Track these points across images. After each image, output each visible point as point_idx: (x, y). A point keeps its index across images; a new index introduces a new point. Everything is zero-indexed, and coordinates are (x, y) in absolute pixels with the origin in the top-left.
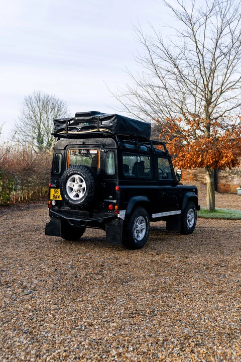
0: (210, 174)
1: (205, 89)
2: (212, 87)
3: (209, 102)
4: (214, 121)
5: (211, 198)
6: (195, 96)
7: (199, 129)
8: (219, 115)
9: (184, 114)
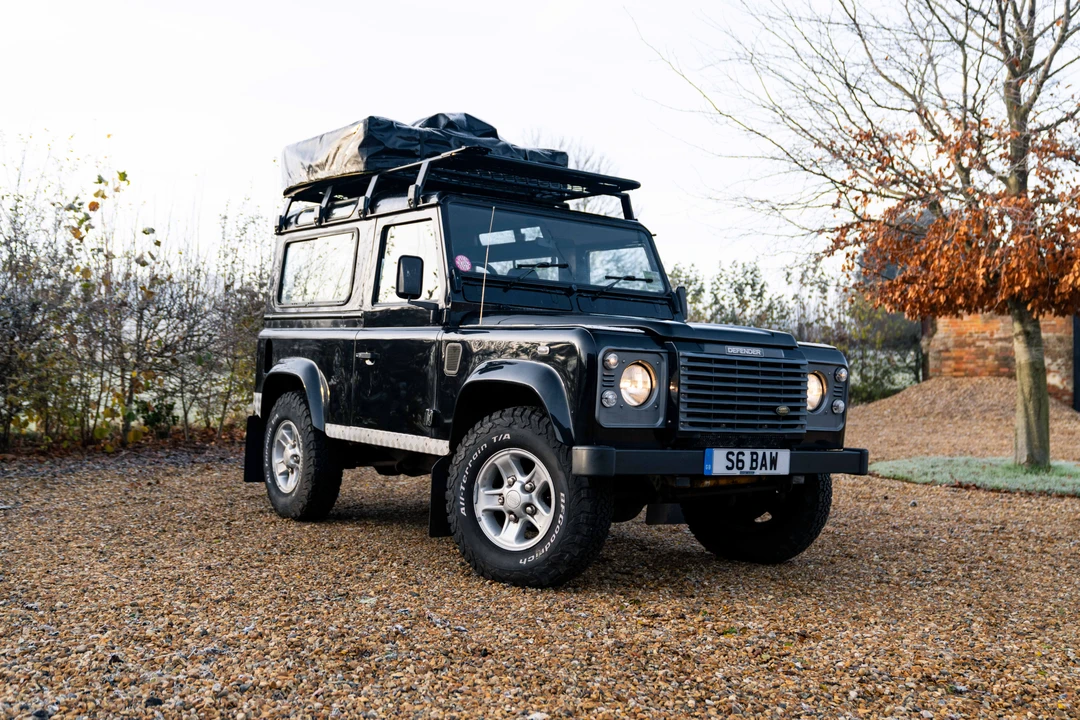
0: (1027, 334)
1: (1002, 13)
2: (1032, 13)
3: (1019, 67)
4: (1045, 135)
5: (1033, 419)
6: (962, 44)
7: (985, 166)
8: (1060, 115)
9: (922, 113)
